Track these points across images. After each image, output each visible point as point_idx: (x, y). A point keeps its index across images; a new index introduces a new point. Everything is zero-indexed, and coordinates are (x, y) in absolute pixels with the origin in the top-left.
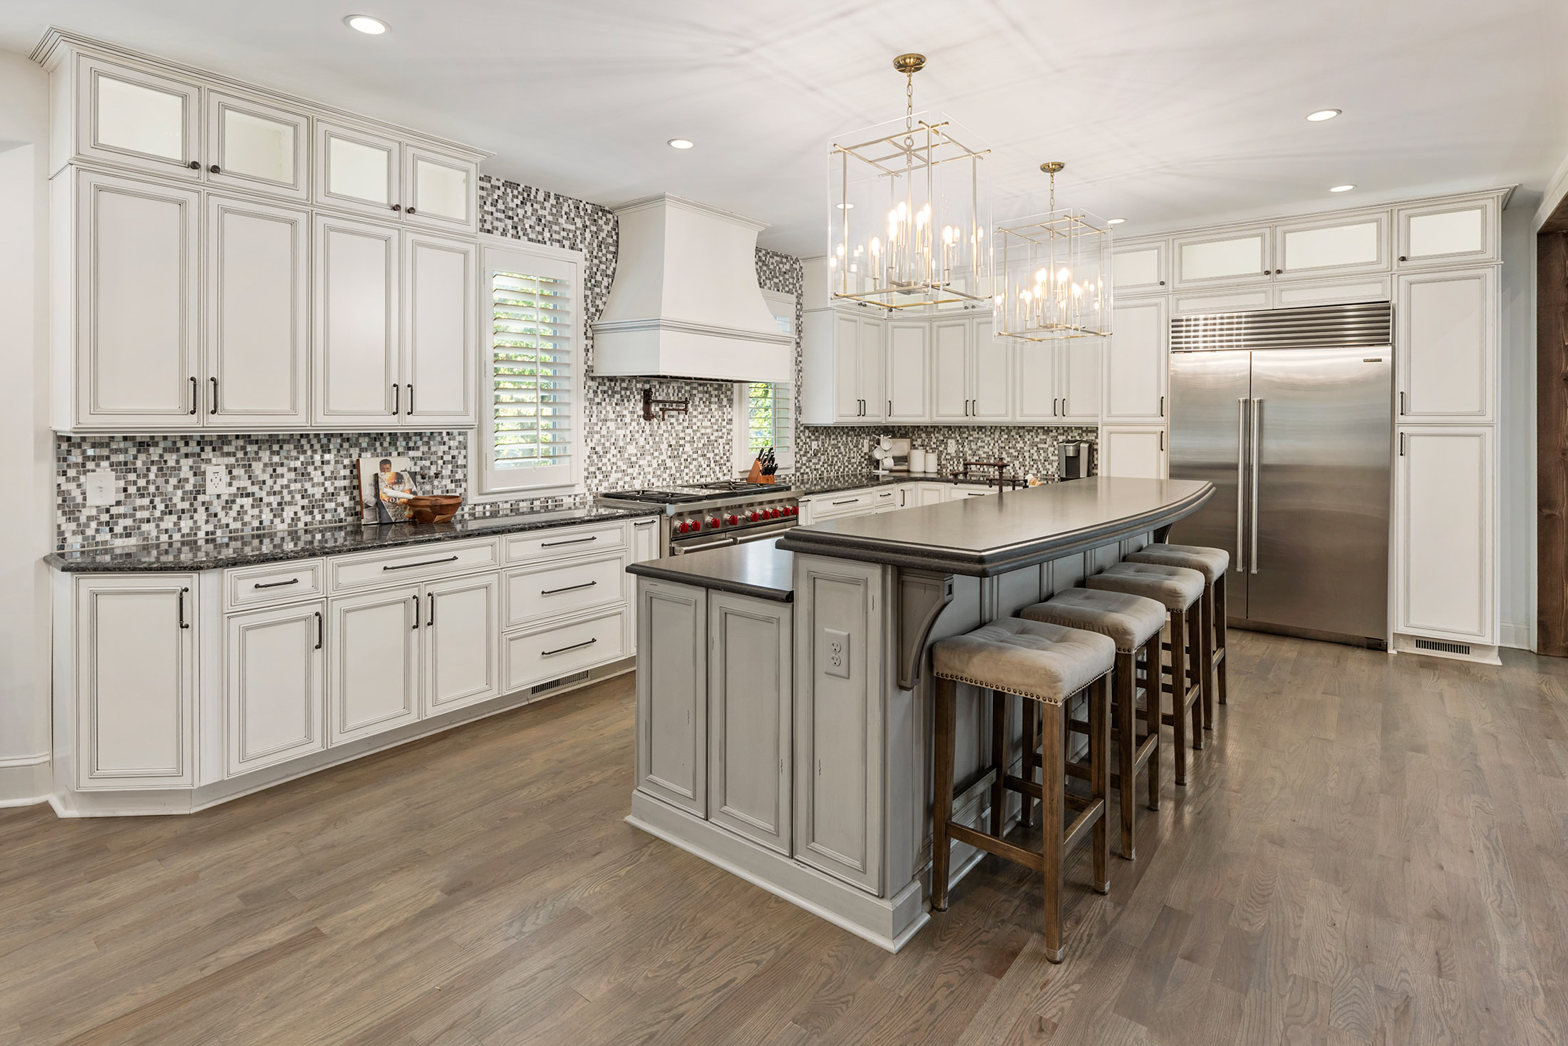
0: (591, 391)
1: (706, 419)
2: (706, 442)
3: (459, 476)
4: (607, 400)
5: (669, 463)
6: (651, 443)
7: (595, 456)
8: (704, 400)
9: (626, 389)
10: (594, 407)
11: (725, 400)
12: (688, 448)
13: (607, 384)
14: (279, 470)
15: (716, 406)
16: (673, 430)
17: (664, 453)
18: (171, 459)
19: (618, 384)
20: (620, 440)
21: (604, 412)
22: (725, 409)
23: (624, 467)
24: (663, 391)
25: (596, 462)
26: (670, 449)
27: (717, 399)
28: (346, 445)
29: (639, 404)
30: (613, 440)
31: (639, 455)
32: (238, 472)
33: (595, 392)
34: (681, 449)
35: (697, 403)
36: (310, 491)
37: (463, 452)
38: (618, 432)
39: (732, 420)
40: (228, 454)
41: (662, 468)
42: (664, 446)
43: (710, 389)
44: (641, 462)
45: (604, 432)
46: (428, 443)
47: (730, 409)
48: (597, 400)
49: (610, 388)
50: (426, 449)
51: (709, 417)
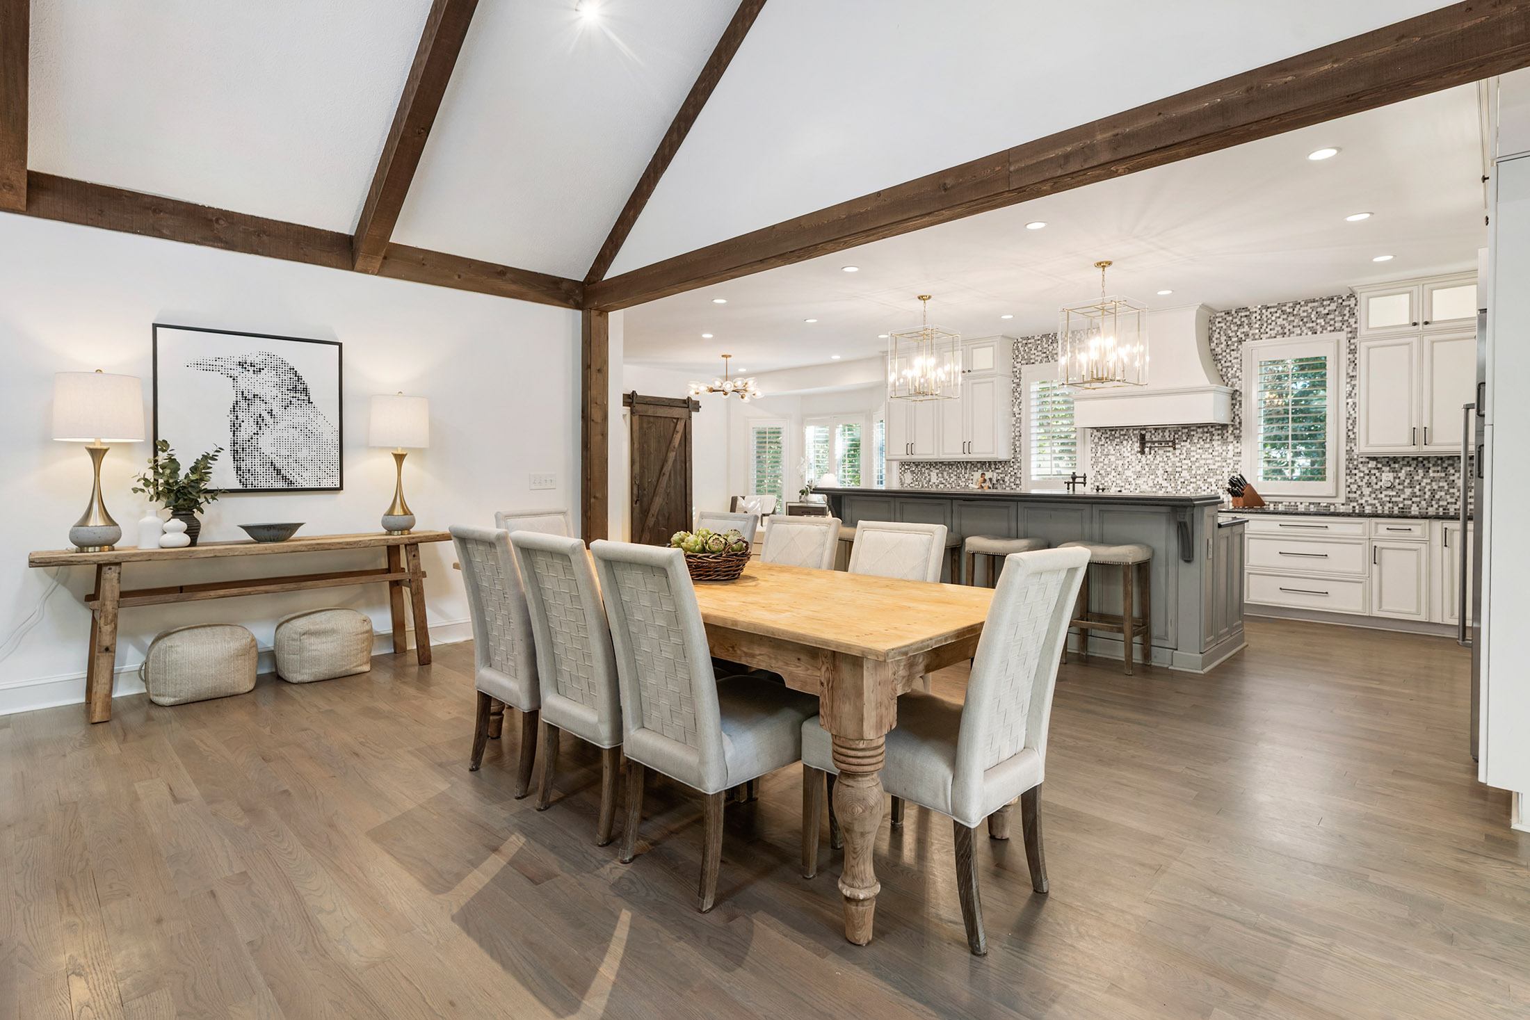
0: (1096, 438)
1: (1207, 453)
2: (1207, 470)
3: (1018, 482)
4: (1109, 442)
5: (1165, 484)
6: (1147, 470)
7: (1099, 476)
8: (1204, 438)
9: (1125, 435)
10: (1099, 448)
11: (1231, 438)
12: (1185, 474)
13: (1109, 433)
14: (952, 475)
15: (1219, 442)
16: (1169, 461)
17: (1160, 477)
18: (923, 469)
19: (1117, 432)
20: (1119, 467)
21: (1106, 450)
22: (1231, 445)
23: (1123, 484)
24: (1159, 434)
25: (1100, 479)
26: (1166, 474)
27: (1220, 437)
28: (973, 467)
29: (1136, 444)
30: (1113, 467)
31: (1135, 477)
32: (940, 475)
33: (1100, 439)
34: (1178, 474)
35: (1196, 441)
36: (961, 484)
37: (1020, 471)
38: (1117, 462)
39: (1240, 453)
40: (937, 469)
41: (1158, 487)
42: (1160, 472)
43: (1211, 430)
44: (1137, 482)
45: (1106, 462)
46: (1003, 466)
47: (1239, 444)
48: (1100, 443)
49: (1111, 435)
50: (1003, 469)
51: (1210, 451)
